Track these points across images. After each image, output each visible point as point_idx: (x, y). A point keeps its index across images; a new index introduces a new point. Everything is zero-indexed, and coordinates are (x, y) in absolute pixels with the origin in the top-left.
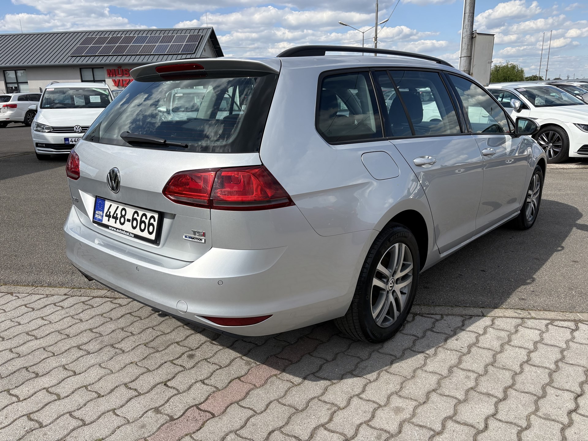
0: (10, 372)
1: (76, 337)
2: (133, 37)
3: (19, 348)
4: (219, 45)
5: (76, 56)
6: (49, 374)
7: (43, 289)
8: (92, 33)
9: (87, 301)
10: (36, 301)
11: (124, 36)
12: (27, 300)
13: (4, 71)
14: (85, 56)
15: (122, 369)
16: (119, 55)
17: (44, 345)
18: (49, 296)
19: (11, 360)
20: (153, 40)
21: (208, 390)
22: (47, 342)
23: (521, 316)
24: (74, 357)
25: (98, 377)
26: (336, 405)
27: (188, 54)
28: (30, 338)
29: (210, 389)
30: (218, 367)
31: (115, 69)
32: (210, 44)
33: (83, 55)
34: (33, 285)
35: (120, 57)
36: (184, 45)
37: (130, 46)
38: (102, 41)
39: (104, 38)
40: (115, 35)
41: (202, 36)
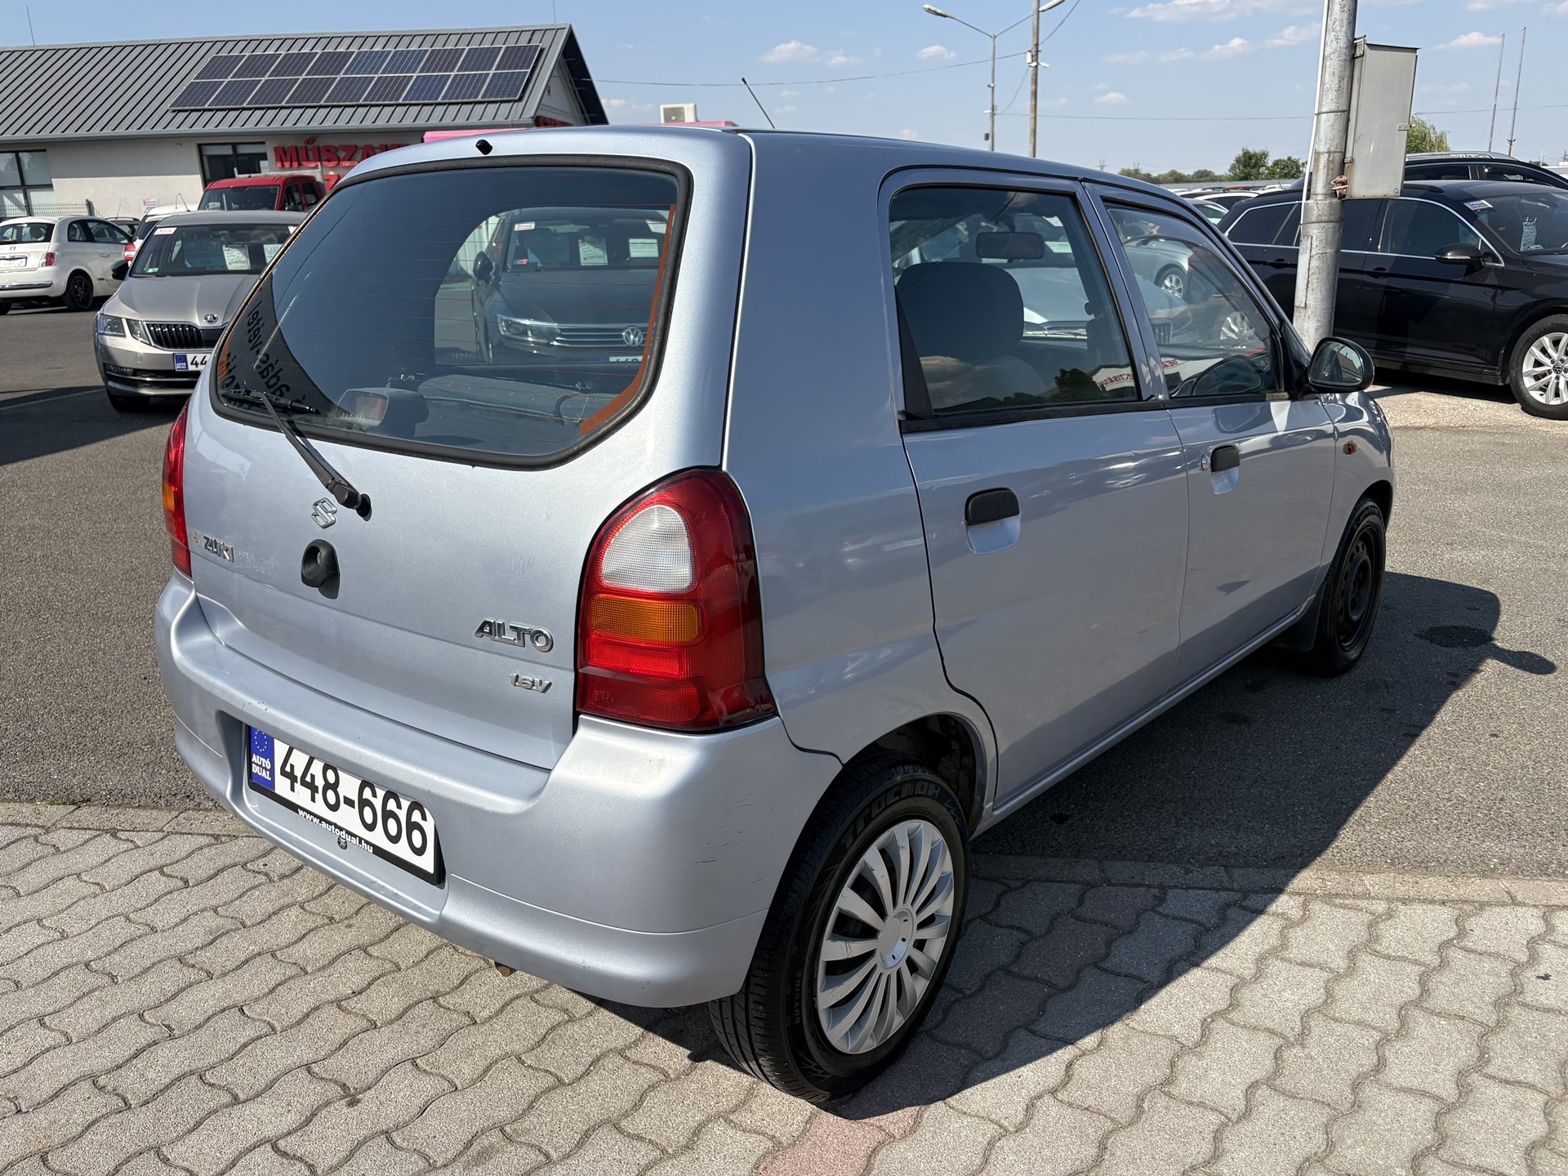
0: (155, 1088)
1: (327, 973)
2: (347, 55)
3: (166, 1008)
4: (588, 76)
5: (187, 110)
6: (270, 1092)
7: (202, 817)
8: (230, 45)
10: (189, 855)
11: (320, 52)
12: (162, 852)
14: (212, 110)
15: (481, 1078)
16: (307, 107)
17: (239, 998)
18: (223, 839)
19: (149, 1046)
20: (401, 63)
21: (749, 1145)
22: (245, 989)
24: (336, 1038)
25: (418, 1102)
27: (502, 102)
28: (193, 975)
29: (756, 1144)
31: (298, 145)
32: (564, 75)
33: (206, 106)
34: (169, 805)
35: (311, 112)
36: (491, 76)
37: (337, 80)
38: (260, 65)
39: (265, 59)
40: (294, 51)
41: (542, 50)
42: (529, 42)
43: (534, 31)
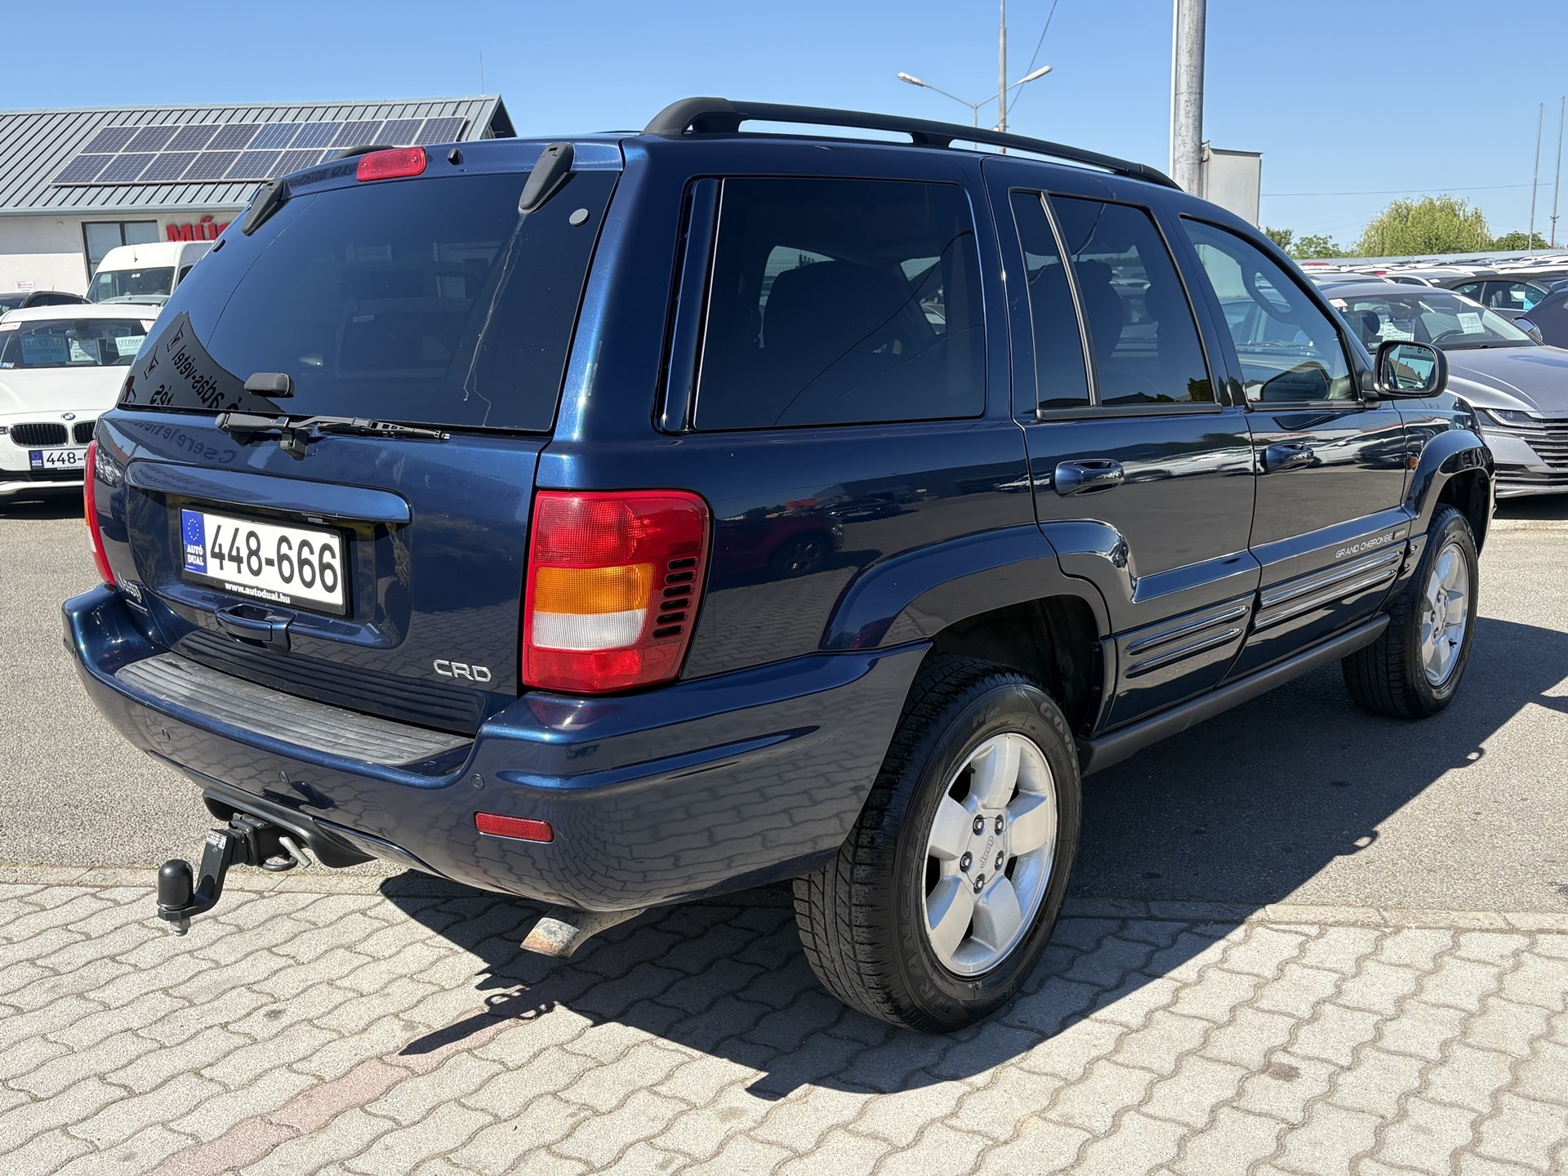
2: (252, 128)
5: (71, 186)
8: (123, 116)
9: (30, 894)
11: (223, 125)
14: (100, 186)
15: (96, 1045)
21: (298, 1083)
23: (1122, 915)
26: (591, 1108)
29: (306, 1081)
30: (335, 1036)
31: (194, 223)
33: (93, 182)
35: (209, 188)
37: (240, 155)
38: (154, 140)
39: (161, 132)
40: (195, 123)
41: (467, 123)
42: (454, 114)
43: (460, 102)
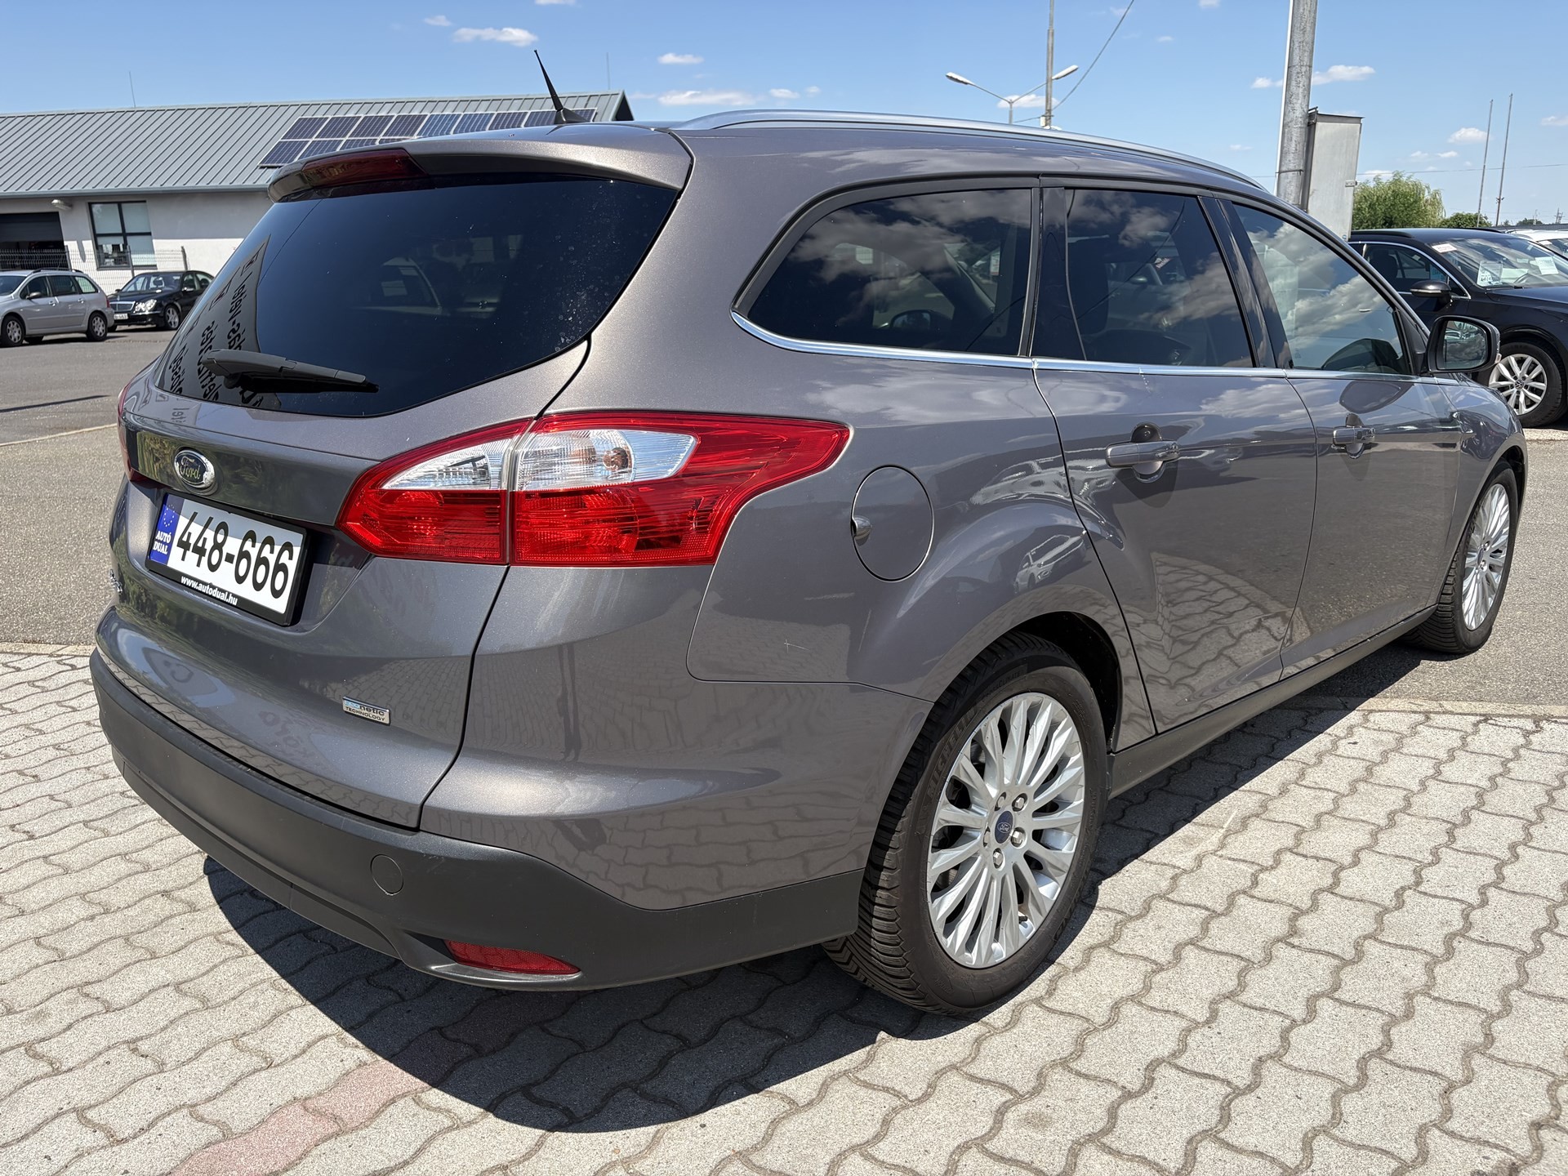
2: (420, 118)
5: (274, 167)
8: (314, 108)
13: (90, 205)
20: (470, 124)
39: (346, 121)
40: (372, 114)
41: (597, 114)
42: (586, 107)
43: (591, 96)
